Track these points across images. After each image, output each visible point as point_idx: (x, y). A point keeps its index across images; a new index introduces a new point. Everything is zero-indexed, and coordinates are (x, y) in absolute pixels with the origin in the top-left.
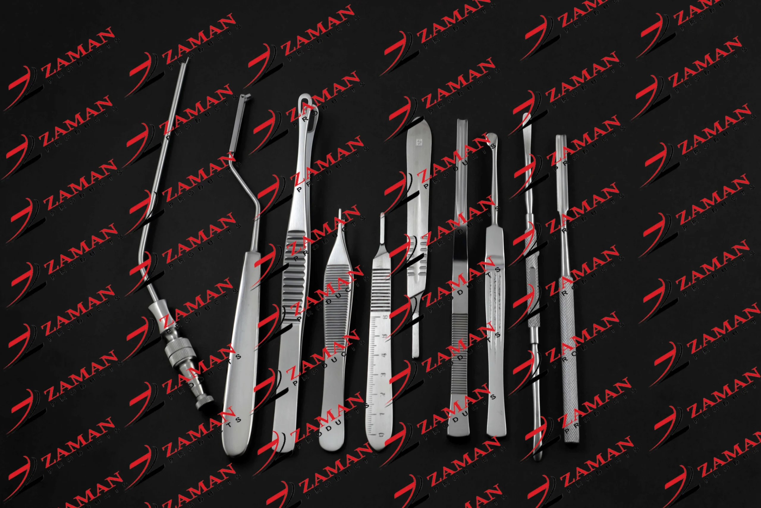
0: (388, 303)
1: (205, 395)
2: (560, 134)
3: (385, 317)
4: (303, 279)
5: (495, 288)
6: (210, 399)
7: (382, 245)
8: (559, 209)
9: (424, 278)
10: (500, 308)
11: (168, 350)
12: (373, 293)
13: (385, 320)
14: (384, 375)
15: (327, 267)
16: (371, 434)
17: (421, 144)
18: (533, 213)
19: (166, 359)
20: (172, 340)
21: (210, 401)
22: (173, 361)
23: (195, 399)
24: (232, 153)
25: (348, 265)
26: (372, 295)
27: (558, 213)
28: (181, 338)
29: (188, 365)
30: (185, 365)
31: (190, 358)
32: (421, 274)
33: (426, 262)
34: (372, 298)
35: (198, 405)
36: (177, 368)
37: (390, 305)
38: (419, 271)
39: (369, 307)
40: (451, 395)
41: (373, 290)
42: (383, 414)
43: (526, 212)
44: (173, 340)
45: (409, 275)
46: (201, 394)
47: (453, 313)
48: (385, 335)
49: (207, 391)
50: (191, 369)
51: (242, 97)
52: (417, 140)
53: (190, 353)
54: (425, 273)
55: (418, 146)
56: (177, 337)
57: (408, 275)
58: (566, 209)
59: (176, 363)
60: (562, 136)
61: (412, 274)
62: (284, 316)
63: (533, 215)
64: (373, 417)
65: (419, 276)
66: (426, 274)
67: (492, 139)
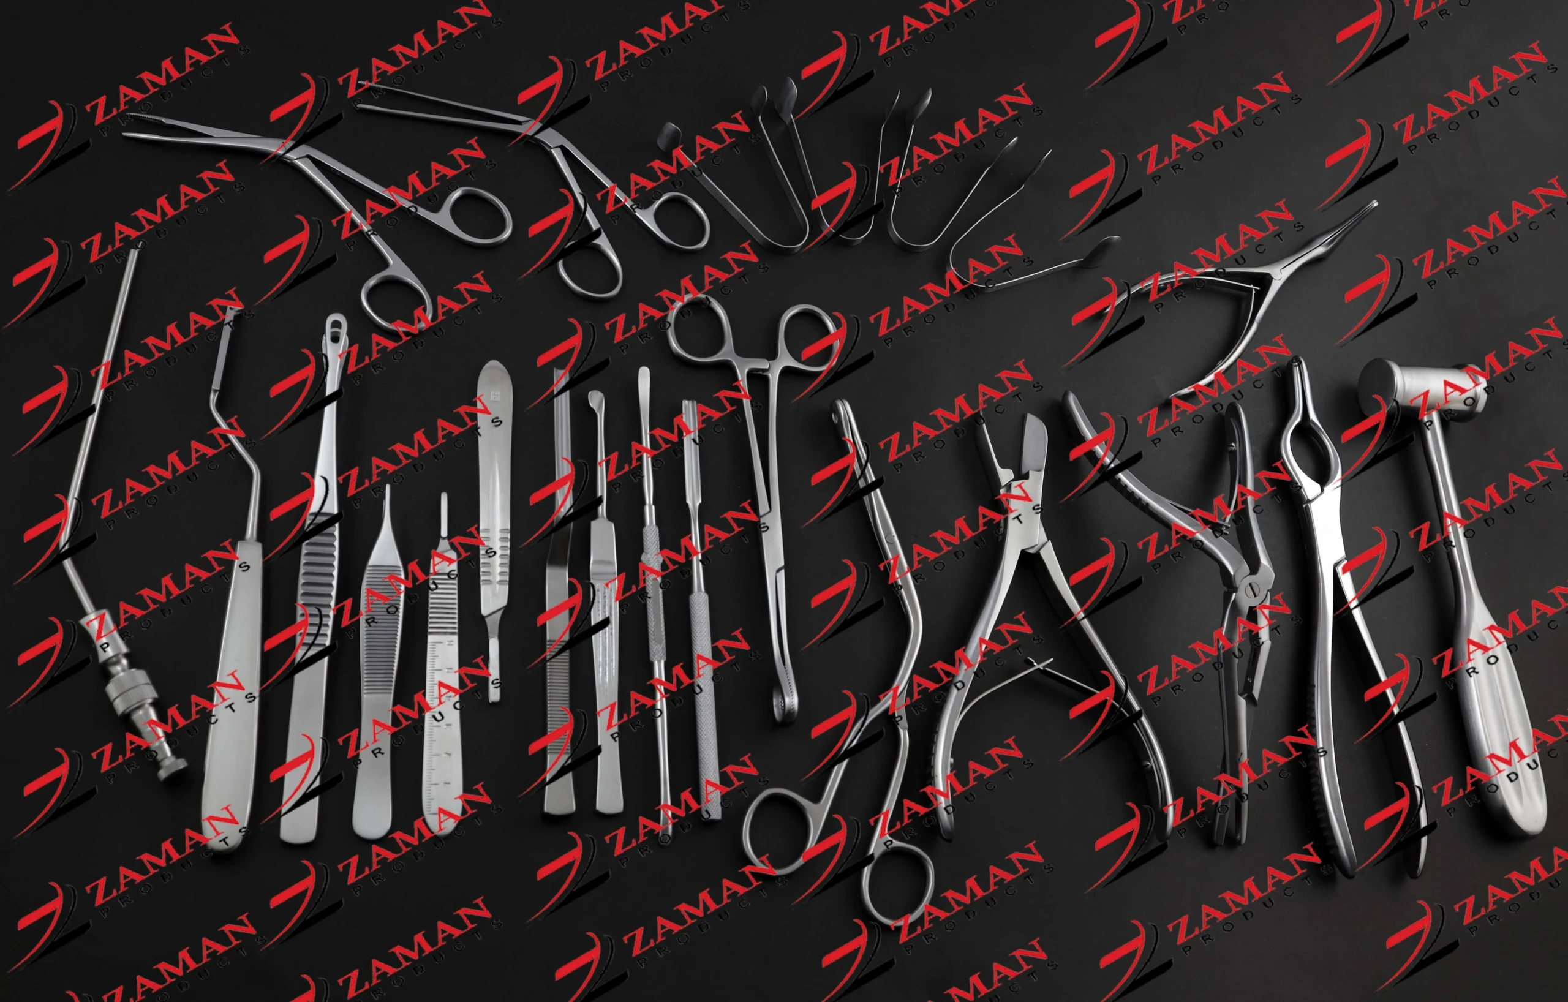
0: (454, 623)
1: (173, 759)
2: (688, 399)
3: (450, 644)
4: (331, 585)
5: (605, 606)
6: (182, 764)
7: (444, 538)
8: (689, 501)
9: (506, 588)
10: (612, 634)
11: (112, 689)
12: (432, 608)
13: (450, 647)
14: (449, 727)
15: (368, 568)
16: (431, 812)
17: (498, 399)
18: (654, 503)
19: (109, 704)
20: (118, 673)
21: (182, 767)
22: (120, 707)
23: (157, 765)
24: (215, 391)
25: (399, 567)
26: (430, 610)
27: (687, 506)
28: (133, 670)
29: (147, 714)
30: (141, 712)
31: (150, 701)
32: (501, 582)
33: (508, 565)
34: (430, 615)
35: (163, 774)
36: (127, 717)
37: (456, 626)
38: (498, 578)
39: (426, 627)
40: (548, 756)
41: (432, 603)
42: (449, 783)
43: (643, 503)
44: (122, 674)
45: (484, 584)
46: (166, 757)
47: (548, 639)
48: (451, 669)
49: (176, 753)
50: (151, 722)
51: (231, 309)
52: (492, 393)
53: (150, 693)
54: (506, 581)
55: (493, 401)
56: (126, 668)
57: (481, 583)
58: (698, 500)
59: (128, 708)
60: (690, 402)
61: (488, 582)
62: (302, 639)
63: (653, 507)
64: (433, 787)
65: (498, 586)
66: (507, 583)
67: (596, 400)
